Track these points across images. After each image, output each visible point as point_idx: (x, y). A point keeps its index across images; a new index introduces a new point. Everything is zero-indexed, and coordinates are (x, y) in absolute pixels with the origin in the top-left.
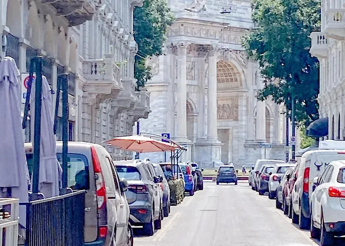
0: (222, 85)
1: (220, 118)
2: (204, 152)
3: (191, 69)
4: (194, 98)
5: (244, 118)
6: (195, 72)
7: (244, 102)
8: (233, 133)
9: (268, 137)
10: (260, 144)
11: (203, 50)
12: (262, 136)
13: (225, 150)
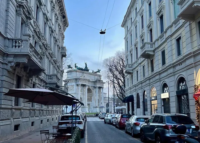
0: (88, 94)
1: (88, 101)
2: (84, 109)
3: (81, 90)
4: (82, 96)
5: (93, 101)
6: (82, 91)
7: (93, 98)
8: (91, 105)
9: (98, 106)
10: (97, 107)
11: (83, 86)
12: (97, 105)
13: (89, 108)
